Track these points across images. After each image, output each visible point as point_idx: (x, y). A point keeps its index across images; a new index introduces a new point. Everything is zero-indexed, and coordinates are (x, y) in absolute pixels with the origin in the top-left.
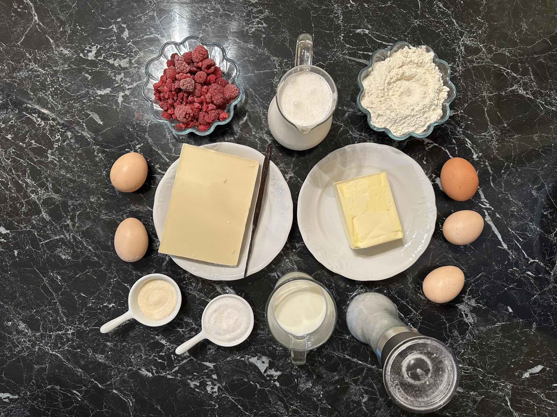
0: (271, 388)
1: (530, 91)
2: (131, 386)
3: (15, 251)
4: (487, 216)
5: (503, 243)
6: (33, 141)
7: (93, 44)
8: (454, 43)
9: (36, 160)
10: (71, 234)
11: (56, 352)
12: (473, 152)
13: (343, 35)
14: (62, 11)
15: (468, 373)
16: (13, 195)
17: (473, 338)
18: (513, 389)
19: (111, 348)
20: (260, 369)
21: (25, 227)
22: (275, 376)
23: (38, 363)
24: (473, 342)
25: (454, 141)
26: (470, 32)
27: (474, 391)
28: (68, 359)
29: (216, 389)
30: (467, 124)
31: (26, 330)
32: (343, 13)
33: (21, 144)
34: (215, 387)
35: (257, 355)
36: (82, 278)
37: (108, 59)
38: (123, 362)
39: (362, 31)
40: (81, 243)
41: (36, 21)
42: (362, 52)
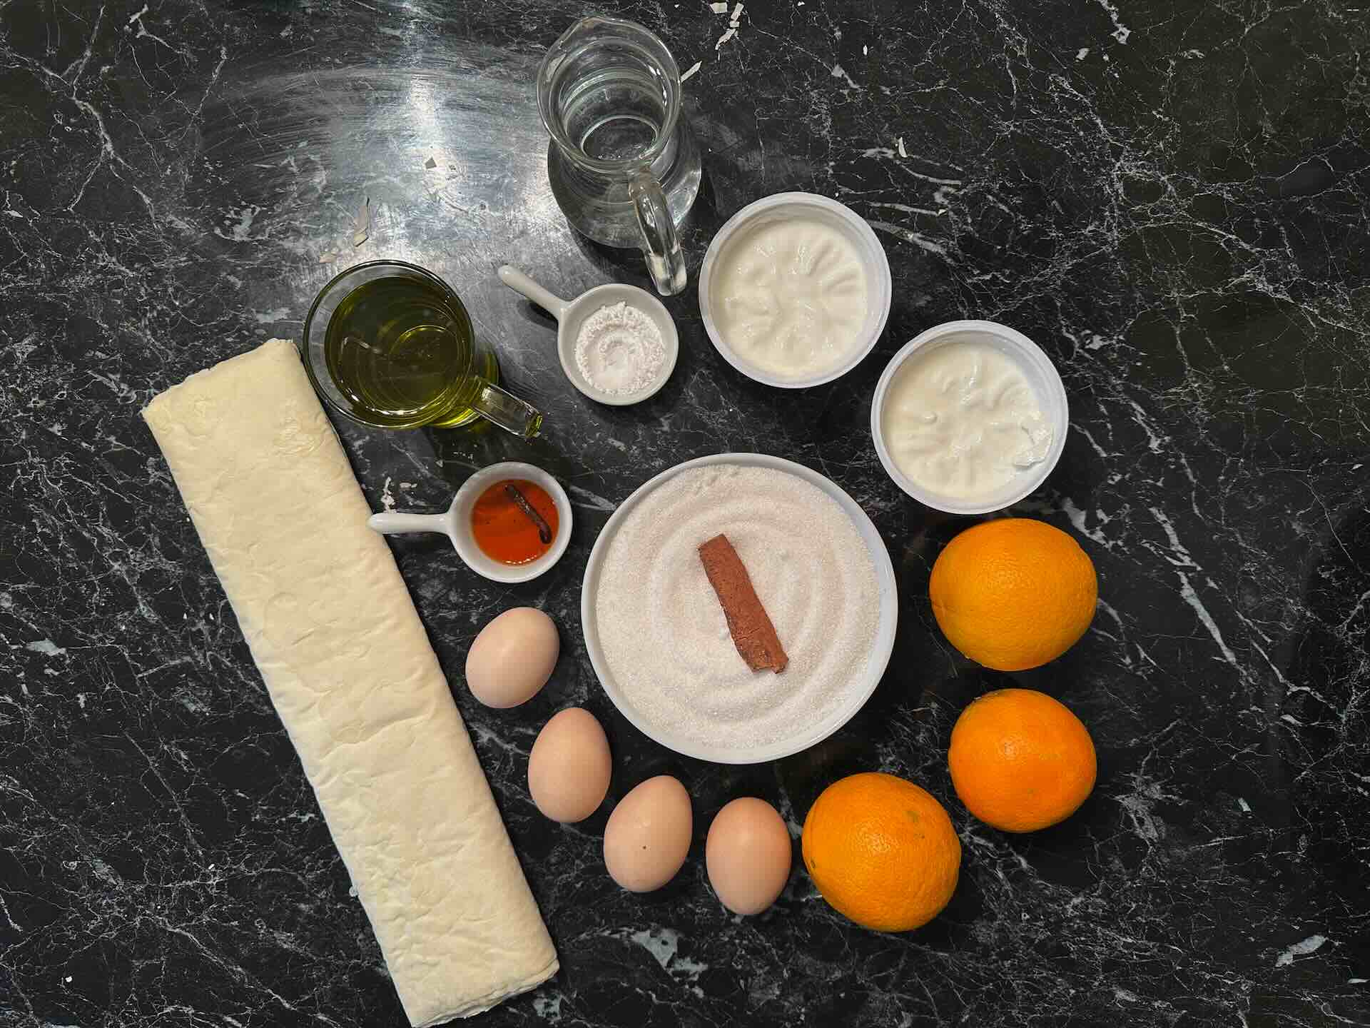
0: (684, 1001)
1: (1284, 284)
2: (359, 1005)
3: (79, 696)
4: (1187, 586)
5: (1224, 648)
6: (112, 439)
7: (243, 203)
8: (1099, 173)
9: (120, 482)
10: (208, 654)
11: (182, 928)
12: (1149, 434)
13: (832, 164)
14: (170, 129)
15: (1144, 957)
16: (71, 565)
17: (1158, 874)
18: (1253, 991)
19: (309, 917)
20: (657, 957)
21: (101, 640)
22: (694, 974)
23: (143, 956)
24: (1158, 884)
25: (1103, 408)
26: (1137, 146)
27: (1164, 1000)
28: (210, 945)
29: (556, 1007)
30: (1134, 369)
31: (112, 880)
32: (833, 112)
33: (84, 445)
34: (553, 1003)
35: (649, 927)
36: (239, 754)
37: (280, 239)
38: (337, 949)
39: (879, 152)
40: (232, 673)
41: (109, 153)
42: (879, 205)
